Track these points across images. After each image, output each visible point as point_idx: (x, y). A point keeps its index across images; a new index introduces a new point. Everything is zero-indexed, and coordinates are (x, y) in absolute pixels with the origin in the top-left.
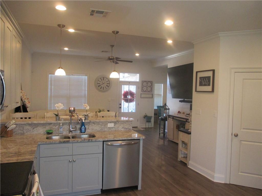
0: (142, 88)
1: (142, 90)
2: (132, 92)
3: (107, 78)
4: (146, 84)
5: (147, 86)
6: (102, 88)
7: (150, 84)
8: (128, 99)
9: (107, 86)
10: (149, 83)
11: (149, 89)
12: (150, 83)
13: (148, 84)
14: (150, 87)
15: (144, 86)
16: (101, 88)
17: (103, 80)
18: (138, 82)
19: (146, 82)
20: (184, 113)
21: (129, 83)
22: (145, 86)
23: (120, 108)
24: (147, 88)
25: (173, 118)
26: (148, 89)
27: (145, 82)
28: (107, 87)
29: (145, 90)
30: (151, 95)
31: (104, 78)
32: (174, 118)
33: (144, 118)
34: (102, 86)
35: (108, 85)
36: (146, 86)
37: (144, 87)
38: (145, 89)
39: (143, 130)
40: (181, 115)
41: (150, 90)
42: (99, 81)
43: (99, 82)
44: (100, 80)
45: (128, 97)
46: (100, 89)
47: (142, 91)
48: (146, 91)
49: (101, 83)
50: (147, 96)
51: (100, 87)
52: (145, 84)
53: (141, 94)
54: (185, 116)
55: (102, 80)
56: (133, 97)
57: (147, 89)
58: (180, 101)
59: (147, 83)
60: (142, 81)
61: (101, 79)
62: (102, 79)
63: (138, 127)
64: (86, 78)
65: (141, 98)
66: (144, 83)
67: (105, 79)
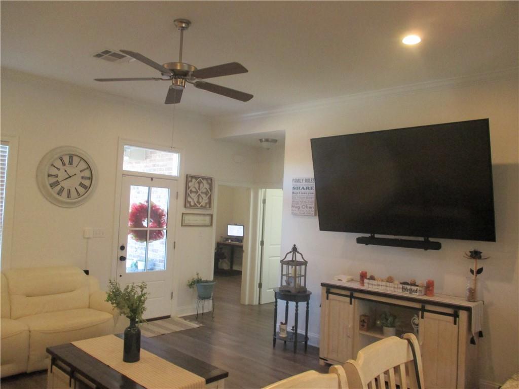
0: (187, 195)
1: (186, 204)
2: (157, 207)
3: (82, 159)
4: (197, 186)
5: (199, 192)
6: (65, 193)
7: (207, 186)
8: (147, 231)
9: (81, 185)
10: (204, 182)
11: (204, 200)
12: (208, 183)
13: (201, 185)
14: (206, 194)
15: (191, 191)
16: (59, 193)
17: (71, 163)
18: (175, 177)
19: (196, 178)
20: (390, 280)
21: (151, 180)
22: (194, 192)
23: (123, 259)
24: (199, 196)
25: (351, 297)
26: (200, 201)
27: (194, 180)
28: (81, 190)
29: (192, 204)
30: (208, 219)
31: (71, 157)
32: (356, 294)
33: (191, 285)
34: (66, 184)
35: (87, 183)
36: (197, 192)
37: (193, 195)
38: (193, 198)
39: (198, 326)
40: (378, 285)
41: (206, 203)
42: (52, 165)
43: (54, 171)
44: (58, 164)
45: (145, 223)
46: (57, 197)
47: (185, 206)
48: (195, 204)
49: (62, 175)
50: (199, 220)
51: (58, 188)
52: (193, 184)
53: (183, 214)
54: (401, 291)
55: (64, 164)
56: (160, 225)
57: (199, 199)
58: (359, 241)
59: (199, 183)
60: (187, 175)
61: (61, 159)
62: (66, 160)
63: (172, 316)
64: (5, 152)
65: (182, 225)
66: (191, 181)
67: (76, 160)
